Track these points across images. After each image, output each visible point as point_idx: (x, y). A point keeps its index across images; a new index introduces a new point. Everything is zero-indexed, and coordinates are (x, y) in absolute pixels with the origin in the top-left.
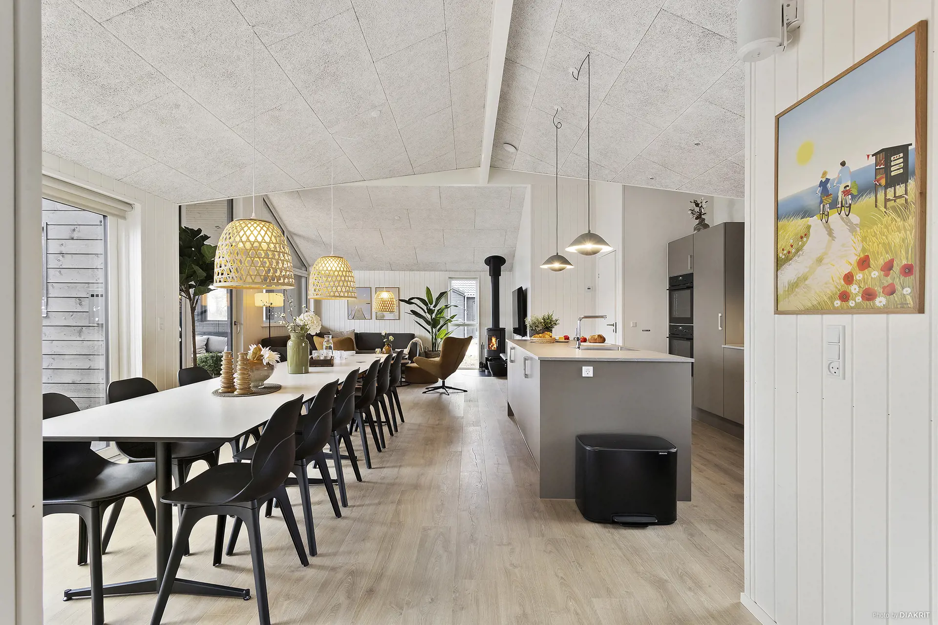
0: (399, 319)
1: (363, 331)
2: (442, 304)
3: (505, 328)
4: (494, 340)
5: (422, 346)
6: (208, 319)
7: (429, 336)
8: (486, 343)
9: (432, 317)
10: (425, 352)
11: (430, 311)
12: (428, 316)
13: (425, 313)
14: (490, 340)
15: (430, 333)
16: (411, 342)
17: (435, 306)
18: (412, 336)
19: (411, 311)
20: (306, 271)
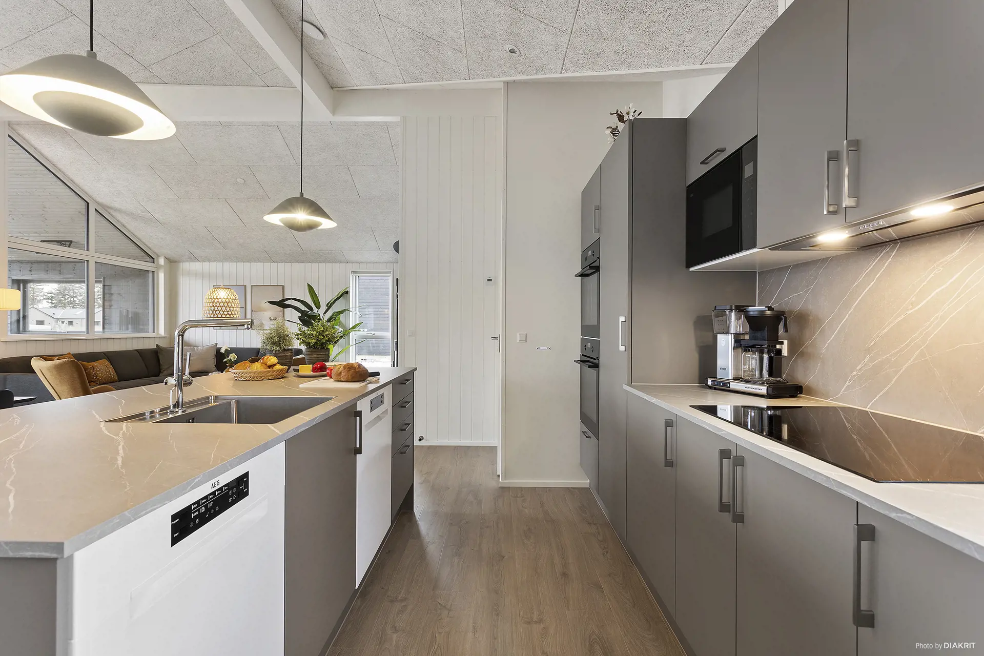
17: (325, 311)
20: (153, 263)
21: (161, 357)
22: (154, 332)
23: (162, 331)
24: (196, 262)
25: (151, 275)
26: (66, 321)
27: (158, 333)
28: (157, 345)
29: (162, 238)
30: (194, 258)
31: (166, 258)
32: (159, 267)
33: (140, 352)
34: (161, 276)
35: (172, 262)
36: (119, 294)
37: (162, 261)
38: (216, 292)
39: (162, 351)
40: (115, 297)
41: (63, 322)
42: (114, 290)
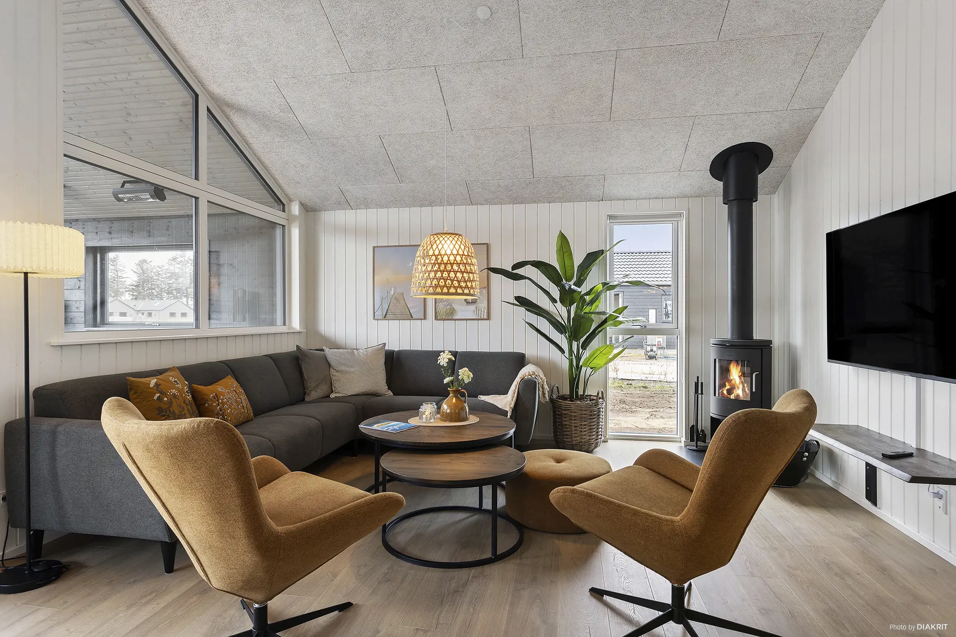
0: (488, 318)
1: (406, 347)
2: (593, 280)
3: (770, 342)
4: (735, 373)
5: (546, 387)
6: (111, 319)
7: (563, 362)
8: (710, 380)
9: (569, 312)
10: (551, 399)
11: (567, 297)
12: (560, 311)
13: (554, 301)
14: (725, 372)
15: (562, 351)
16: (518, 379)
17: (579, 283)
18: (520, 360)
19: (518, 298)
20: (284, 211)
21: (304, 367)
22: (284, 324)
23: (296, 323)
24: (345, 209)
25: (278, 232)
26: (146, 313)
27: (290, 327)
28: (297, 346)
29: (303, 166)
30: (345, 203)
31: (302, 204)
32: (290, 219)
33: (275, 359)
34: (295, 234)
35: (309, 210)
36: (231, 265)
37: (295, 209)
38: (438, 242)
39: (305, 356)
40: (225, 270)
41: (143, 314)
42: (224, 258)
